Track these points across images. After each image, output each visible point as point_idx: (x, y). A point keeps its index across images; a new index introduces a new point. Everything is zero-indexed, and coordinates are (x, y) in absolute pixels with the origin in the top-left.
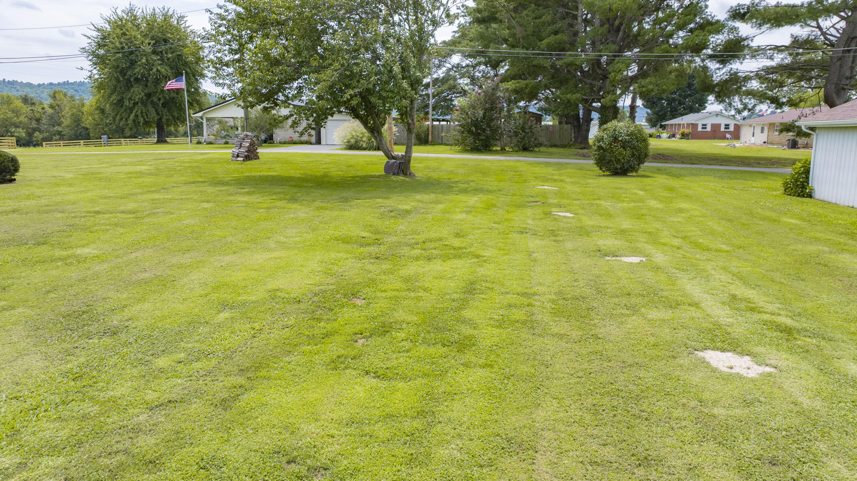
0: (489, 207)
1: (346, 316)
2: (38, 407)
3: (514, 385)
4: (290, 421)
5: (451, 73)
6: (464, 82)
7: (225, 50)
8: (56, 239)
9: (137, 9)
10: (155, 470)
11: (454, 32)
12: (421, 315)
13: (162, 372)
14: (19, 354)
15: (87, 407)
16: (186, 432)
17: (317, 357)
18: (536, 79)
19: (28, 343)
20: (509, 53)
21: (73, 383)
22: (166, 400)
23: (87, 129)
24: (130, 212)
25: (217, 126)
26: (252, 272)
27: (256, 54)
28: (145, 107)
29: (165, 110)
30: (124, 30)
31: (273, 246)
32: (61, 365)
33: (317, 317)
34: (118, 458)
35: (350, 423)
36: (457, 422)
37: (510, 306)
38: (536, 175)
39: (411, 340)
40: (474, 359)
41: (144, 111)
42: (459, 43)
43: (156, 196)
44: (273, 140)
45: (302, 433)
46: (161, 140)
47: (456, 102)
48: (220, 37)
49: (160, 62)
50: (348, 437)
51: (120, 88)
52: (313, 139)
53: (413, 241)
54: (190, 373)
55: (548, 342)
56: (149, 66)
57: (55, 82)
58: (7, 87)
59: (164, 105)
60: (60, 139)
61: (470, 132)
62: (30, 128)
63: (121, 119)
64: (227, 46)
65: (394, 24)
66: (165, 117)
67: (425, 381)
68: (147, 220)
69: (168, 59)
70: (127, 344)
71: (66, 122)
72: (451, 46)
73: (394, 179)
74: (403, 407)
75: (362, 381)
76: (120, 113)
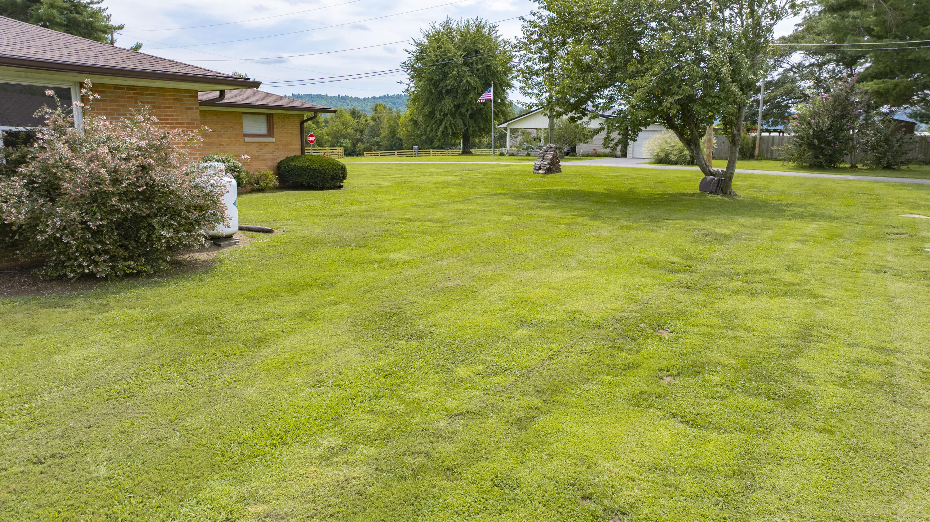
0: (832, 237)
1: (651, 349)
2: (356, 397)
3: (863, 461)
4: (587, 454)
5: (789, 75)
6: (807, 85)
7: (535, 59)
8: (373, 243)
9: (452, 22)
10: (452, 478)
11: (796, 25)
12: (740, 359)
13: (461, 382)
14: (342, 347)
15: (395, 405)
16: (483, 445)
17: (617, 390)
18: (911, 77)
19: (349, 337)
20: (874, 46)
21: (383, 380)
22: (465, 411)
23: (401, 140)
24: (437, 221)
25: (520, 138)
26: (552, 290)
27: (568, 61)
28: (454, 118)
29: (472, 122)
30: (440, 43)
31: (573, 264)
32: (374, 361)
33: (618, 345)
34: (420, 459)
35: (653, 468)
36: (783, 492)
37: (860, 362)
38: (901, 200)
39: (727, 386)
40: (807, 420)
41: (453, 122)
42: (803, 38)
43: (461, 207)
44: (575, 152)
45: (600, 469)
46: (466, 152)
47: (793, 110)
48: (532, 45)
49: (470, 74)
50: (650, 484)
51: (433, 99)
52: (618, 153)
53: (732, 271)
54: (488, 386)
55: (917, 414)
56: (459, 77)
57: (377, 96)
58: (340, 101)
59: (471, 116)
60: (378, 150)
61: (810, 145)
62: (355, 139)
63: (432, 130)
64: (538, 55)
65: (724, 20)
66: (471, 129)
67: (743, 436)
68: (452, 230)
69: (478, 70)
70: (431, 349)
71: (384, 133)
72: (792, 42)
73: (712, 198)
74: (715, 461)
75: (668, 424)
76: (430, 125)
